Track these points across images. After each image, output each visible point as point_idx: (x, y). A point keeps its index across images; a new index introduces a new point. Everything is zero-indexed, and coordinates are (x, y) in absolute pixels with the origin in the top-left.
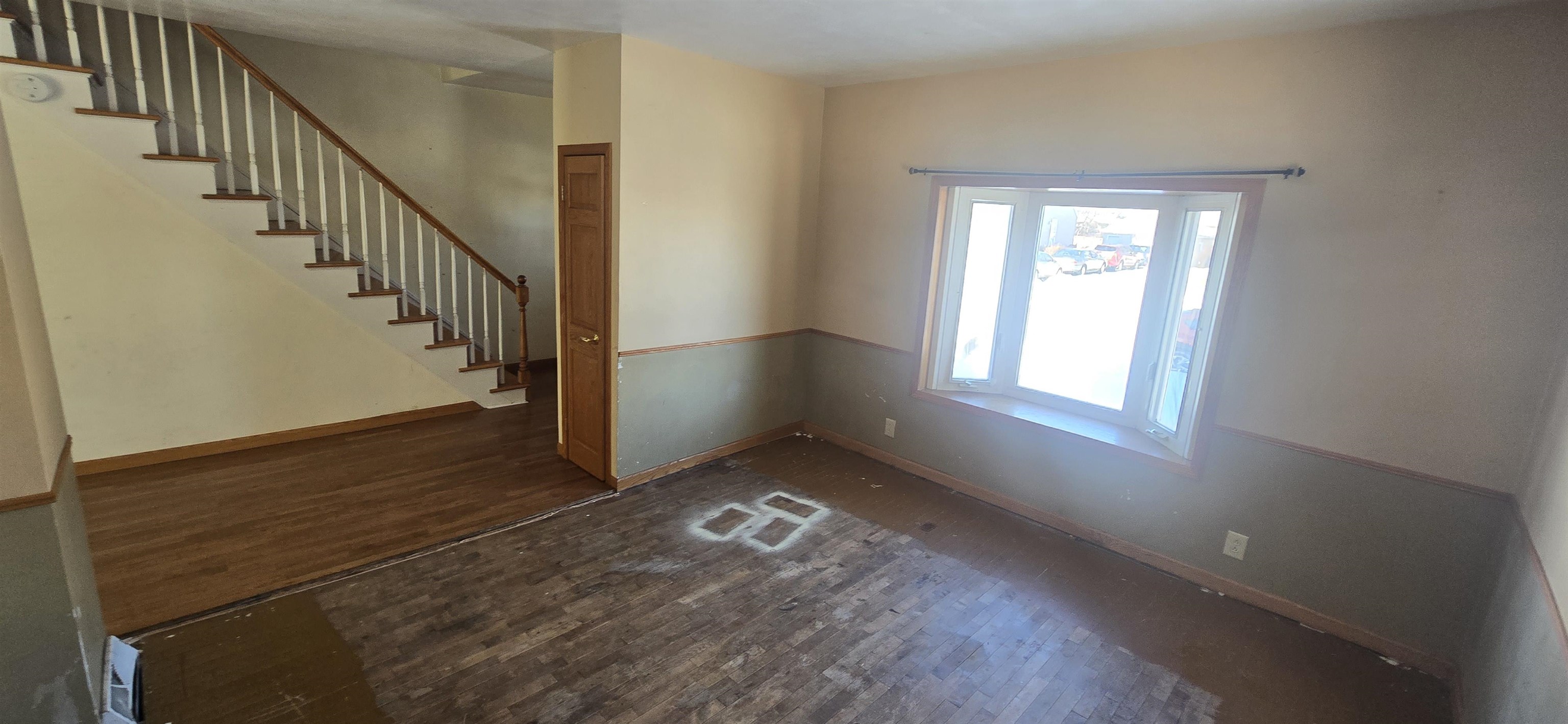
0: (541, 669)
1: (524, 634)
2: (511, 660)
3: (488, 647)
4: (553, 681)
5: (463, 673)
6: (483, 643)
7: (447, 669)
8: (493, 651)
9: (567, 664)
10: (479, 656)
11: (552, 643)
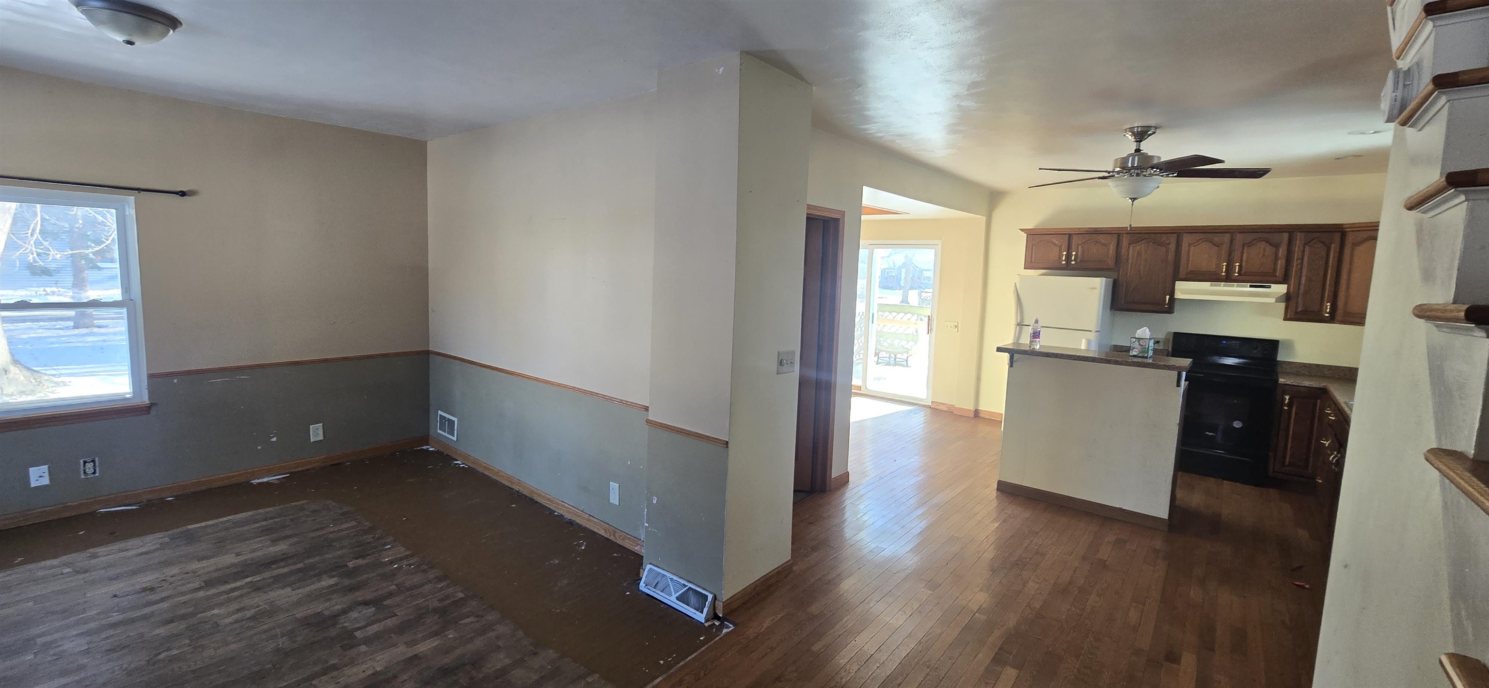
0: (367, 641)
1: (378, 669)
2: (395, 645)
3: (416, 655)
4: (358, 634)
5: (436, 634)
6: (420, 658)
7: (451, 636)
8: (410, 652)
9: (341, 647)
10: (424, 647)
11: (352, 662)
